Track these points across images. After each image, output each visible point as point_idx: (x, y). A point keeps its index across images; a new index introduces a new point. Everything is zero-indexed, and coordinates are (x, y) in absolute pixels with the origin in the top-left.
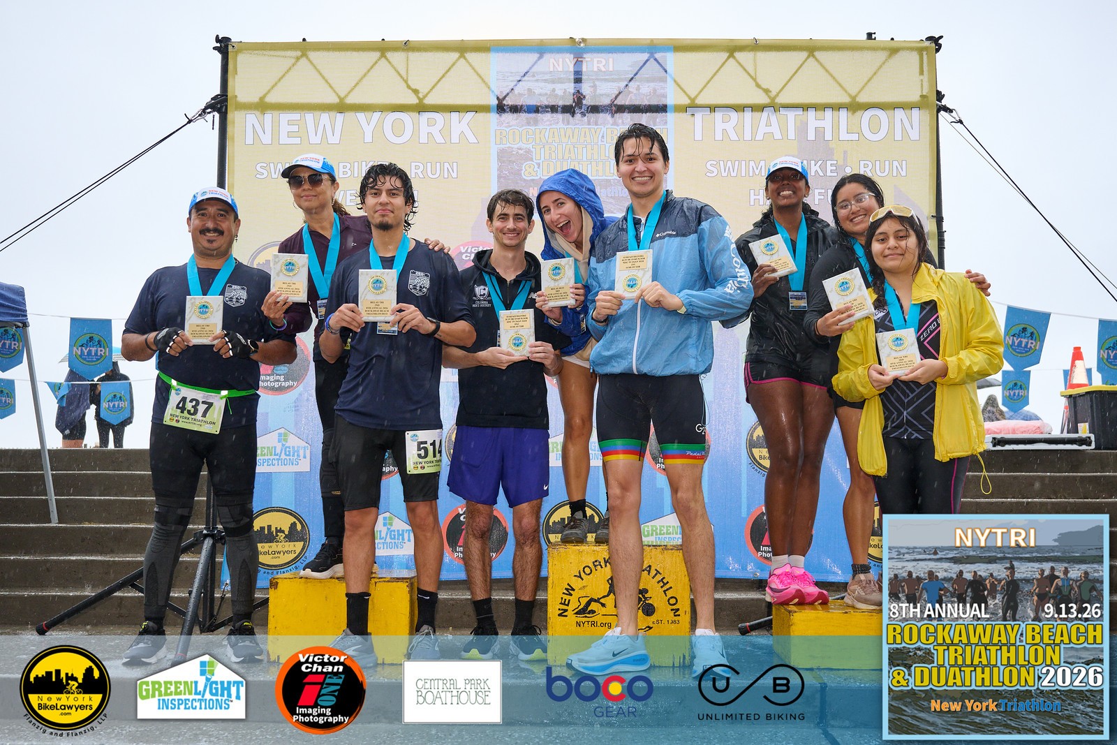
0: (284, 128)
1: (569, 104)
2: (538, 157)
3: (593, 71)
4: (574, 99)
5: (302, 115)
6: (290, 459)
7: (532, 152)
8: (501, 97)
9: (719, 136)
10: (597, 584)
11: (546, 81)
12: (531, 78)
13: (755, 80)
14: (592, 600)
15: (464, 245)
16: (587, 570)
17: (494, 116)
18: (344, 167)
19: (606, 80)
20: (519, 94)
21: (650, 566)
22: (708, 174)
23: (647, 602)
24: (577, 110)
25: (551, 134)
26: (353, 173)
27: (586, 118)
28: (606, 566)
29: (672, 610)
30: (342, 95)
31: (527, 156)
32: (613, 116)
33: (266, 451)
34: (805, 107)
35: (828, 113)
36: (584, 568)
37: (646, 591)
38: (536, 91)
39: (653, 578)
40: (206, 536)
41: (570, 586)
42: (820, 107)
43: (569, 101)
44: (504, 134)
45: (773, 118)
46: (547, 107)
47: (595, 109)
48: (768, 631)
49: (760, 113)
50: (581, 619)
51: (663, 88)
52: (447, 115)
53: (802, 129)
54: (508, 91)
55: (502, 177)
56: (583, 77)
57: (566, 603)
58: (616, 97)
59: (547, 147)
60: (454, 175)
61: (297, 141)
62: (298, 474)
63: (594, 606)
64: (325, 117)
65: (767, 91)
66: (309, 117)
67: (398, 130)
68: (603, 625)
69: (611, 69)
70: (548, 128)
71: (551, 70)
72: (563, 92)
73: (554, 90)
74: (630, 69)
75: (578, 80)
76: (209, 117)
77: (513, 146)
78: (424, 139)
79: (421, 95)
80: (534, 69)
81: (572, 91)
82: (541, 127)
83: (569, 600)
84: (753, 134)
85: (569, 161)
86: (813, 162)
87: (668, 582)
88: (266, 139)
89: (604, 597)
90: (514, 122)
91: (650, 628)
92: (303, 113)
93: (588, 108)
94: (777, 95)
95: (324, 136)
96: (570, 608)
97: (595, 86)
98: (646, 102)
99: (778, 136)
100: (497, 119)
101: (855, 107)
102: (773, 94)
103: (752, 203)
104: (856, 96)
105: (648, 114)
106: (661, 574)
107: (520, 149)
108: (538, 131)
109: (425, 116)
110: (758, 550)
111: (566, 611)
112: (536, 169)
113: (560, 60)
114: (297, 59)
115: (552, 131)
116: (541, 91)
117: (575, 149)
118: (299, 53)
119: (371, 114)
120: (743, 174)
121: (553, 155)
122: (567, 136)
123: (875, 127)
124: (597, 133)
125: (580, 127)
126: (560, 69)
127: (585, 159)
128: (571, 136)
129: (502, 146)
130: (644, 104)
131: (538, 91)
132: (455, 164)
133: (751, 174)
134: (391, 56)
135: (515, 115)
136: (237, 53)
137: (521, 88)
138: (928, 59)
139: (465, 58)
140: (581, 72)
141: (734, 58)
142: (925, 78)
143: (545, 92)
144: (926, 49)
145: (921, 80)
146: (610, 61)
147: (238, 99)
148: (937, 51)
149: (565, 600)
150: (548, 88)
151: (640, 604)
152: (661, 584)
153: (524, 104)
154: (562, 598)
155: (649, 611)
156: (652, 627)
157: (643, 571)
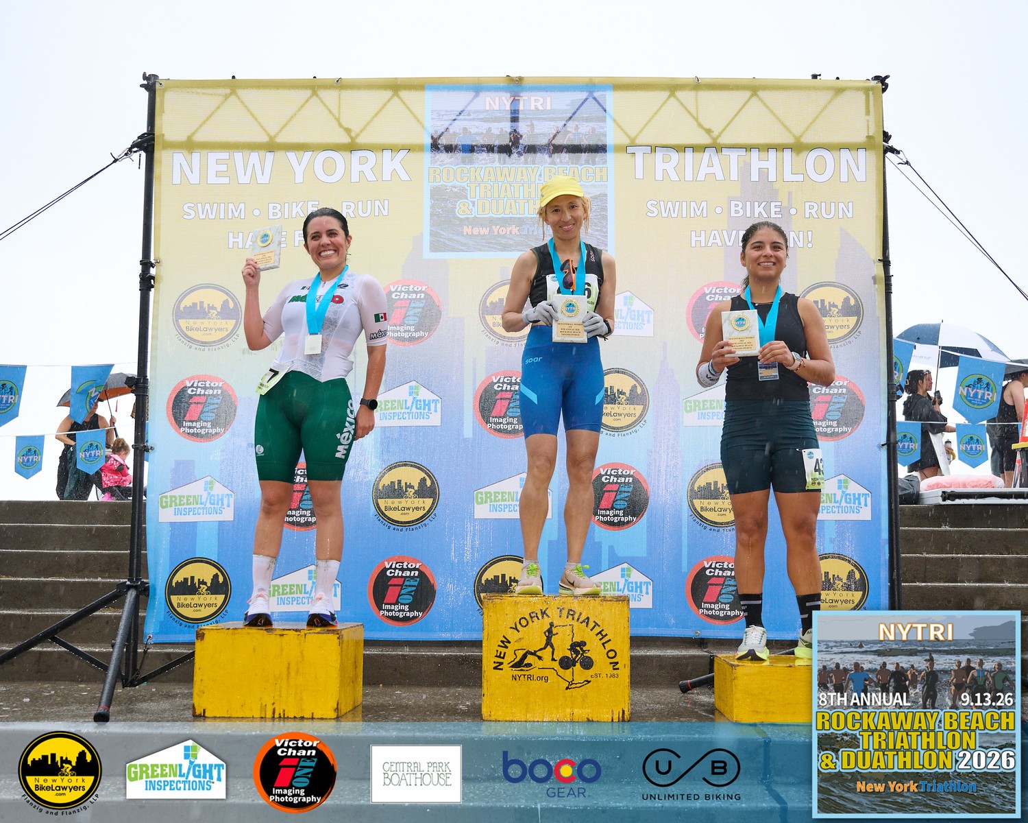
0: (213, 168)
2: (473, 196)
3: (530, 110)
4: (511, 139)
5: (231, 154)
6: (214, 508)
7: (467, 190)
8: (435, 137)
9: (659, 176)
10: (533, 637)
11: (481, 120)
12: (466, 118)
13: (696, 120)
14: (528, 653)
15: (394, 284)
16: (524, 622)
17: (428, 156)
18: (275, 208)
19: (544, 119)
20: (454, 133)
21: (588, 618)
22: (649, 214)
23: (585, 655)
24: (514, 150)
25: (487, 173)
26: (283, 214)
27: (522, 157)
28: (543, 617)
29: (611, 663)
30: (272, 134)
31: (462, 194)
32: (550, 156)
33: (192, 500)
34: (748, 148)
35: (772, 153)
36: (520, 620)
37: (584, 644)
39: (591, 630)
40: (129, 587)
41: (506, 638)
42: (766, 148)
44: (438, 172)
45: (715, 159)
46: (483, 146)
47: (532, 149)
48: (710, 689)
49: (702, 154)
50: (516, 672)
51: (603, 128)
52: (379, 154)
53: (745, 170)
54: (443, 130)
55: (435, 215)
56: (521, 116)
57: (502, 656)
58: (554, 137)
59: (482, 186)
60: (385, 213)
61: (226, 180)
62: (221, 523)
63: (530, 659)
64: (254, 157)
65: (709, 131)
66: (238, 156)
67: (329, 169)
68: (539, 678)
69: (549, 108)
70: (484, 166)
71: (487, 108)
72: (500, 132)
73: (490, 129)
74: (569, 107)
75: (515, 119)
76: (135, 156)
77: (446, 184)
78: (355, 178)
79: (353, 135)
80: (468, 109)
81: (509, 130)
82: (476, 166)
83: (505, 653)
84: (695, 173)
85: (505, 199)
86: (756, 204)
87: (606, 635)
88: (194, 178)
89: (541, 649)
90: (449, 161)
91: (589, 682)
92: (231, 152)
93: (525, 148)
94: (720, 135)
95: (253, 176)
96: (506, 661)
97: (532, 125)
98: (585, 142)
99: (720, 176)
100: (432, 158)
101: (798, 148)
102: (715, 134)
103: (693, 245)
104: (801, 136)
105: (587, 154)
106: (599, 626)
107: (455, 187)
108: (473, 170)
109: (357, 154)
110: (699, 607)
111: (501, 664)
112: (471, 207)
113: (497, 99)
114: (227, 97)
115: (487, 170)
116: (477, 130)
117: (512, 188)
118: (228, 91)
119: (302, 153)
120: (684, 215)
121: (489, 193)
122: (503, 175)
123: (820, 168)
124: (535, 172)
125: (517, 166)
126: (497, 108)
127: (521, 197)
128: (508, 176)
129: (435, 184)
130: (582, 143)
131: (473, 131)
132: (386, 202)
133: (692, 216)
134: (323, 94)
135: (450, 154)
136: (165, 90)
137: (457, 127)
138: (874, 97)
139: (398, 96)
140: (518, 111)
141: (675, 96)
142: (872, 118)
143: (481, 131)
144: (872, 89)
145: (868, 121)
146: (549, 99)
147: (165, 137)
148: (884, 90)
149: (501, 652)
150: (484, 127)
151: (577, 657)
152: (600, 636)
153: (460, 143)
154: (497, 651)
155: (588, 664)
156: (590, 681)
157: (582, 623)
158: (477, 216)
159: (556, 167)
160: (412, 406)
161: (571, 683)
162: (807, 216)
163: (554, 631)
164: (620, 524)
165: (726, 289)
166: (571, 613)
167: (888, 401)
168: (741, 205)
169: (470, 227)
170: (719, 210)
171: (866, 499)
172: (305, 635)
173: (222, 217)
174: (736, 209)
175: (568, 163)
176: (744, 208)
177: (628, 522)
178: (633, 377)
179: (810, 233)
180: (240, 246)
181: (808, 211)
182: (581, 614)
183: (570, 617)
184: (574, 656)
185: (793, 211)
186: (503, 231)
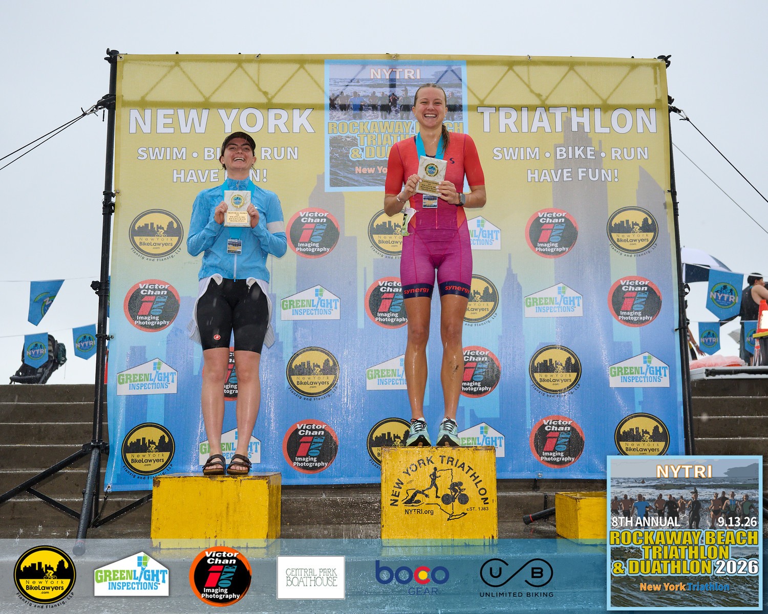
0: (161, 121)
2: (362, 144)
3: (404, 79)
4: (390, 100)
5: (176, 110)
6: (162, 383)
7: (357, 139)
9: (502, 129)
10: (422, 479)
11: (368, 86)
12: (357, 84)
13: (529, 86)
14: (418, 492)
15: (303, 211)
16: (413, 468)
18: (208, 151)
21: (464, 464)
22: (495, 158)
23: (462, 493)
24: (393, 109)
25: (373, 126)
26: (215, 156)
28: (428, 463)
29: (482, 499)
30: (207, 96)
31: (353, 143)
33: (143, 377)
34: (569, 107)
35: (586, 112)
36: (411, 466)
37: (461, 484)
39: (467, 473)
40: (93, 447)
41: (400, 481)
42: (581, 108)
44: (335, 126)
45: (544, 116)
48: (551, 520)
49: (534, 112)
51: (459, 92)
52: (290, 111)
53: (567, 123)
55: (333, 158)
56: (397, 83)
57: (397, 495)
59: (369, 136)
60: (295, 157)
61: (171, 130)
62: (167, 395)
64: (193, 113)
65: (539, 96)
66: (181, 112)
67: (251, 122)
69: (418, 77)
70: (370, 121)
71: (372, 77)
74: (434, 77)
75: (393, 86)
76: (100, 112)
77: (342, 135)
78: (271, 129)
79: (270, 97)
81: (388, 94)
83: (399, 492)
84: (530, 126)
85: (387, 146)
86: (576, 148)
87: (478, 477)
88: (146, 129)
89: (428, 489)
90: (343, 117)
94: (547, 98)
95: (193, 128)
96: (400, 499)
99: (548, 129)
101: (607, 108)
102: (544, 97)
103: (529, 180)
104: (607, 99)
106: (472, 470)
107: (348, 137)
108: (362, 124)
109: (272, 112)
110: (541, 455)
111: (396, 501)
112: (361, 152)
113: (379, 71)
114: (172, 67)
115: (373, 124)
116: (364, 94)
117: (392, 137)
118: (173, 63)
119: (230, 110)
120: (522, 158)
121: (374, 141)
122: (385, 128)
123: (622, 122)
124: (409, 126)
125: (395, 121)
126: (379, 77)
128: (388, 128)
129: (334, 135)
132: (296, 149)
133: (528, 158)
134: (246, 66)
136: (124, 62)
138: (660, 72)
139: (304, 68)
140: (395, 79)
141: (513, 70)
142: (658, 86)
143: (367, 94)
144: (658, 65)
145: (656, 88)
146: (418, 71)
147: (124, 98)
148: (667, 66)
149: (396, 492)
150: (370, 91)
151: (456, 494)
153: (351, 103)
154: (393, 491)
155: (464, 499)
156: (466, 513)
157: (459, 467)
158: (365, 159)
160: (318, 304)
161: (451, 515)
162: (613, 158)
163: (438, 474)
164: (479, 393)
165: (555, 214)
166: (451, 460)
167: (679, 296)
168: (564, 149)
169: (360, 167)
170: (548, 155)
171: (665, 371)
172: (241, 481)
173: (168, 158)
174: (561, 153)
176: (567, 152)
177: (485, 391)
178: (486, 281)
179: (616, 171)
180: (183, 180)
181: (614, 155)
182: (458, 460)
183: (450, 463)
184: (453, 493)
185: (603, 155)
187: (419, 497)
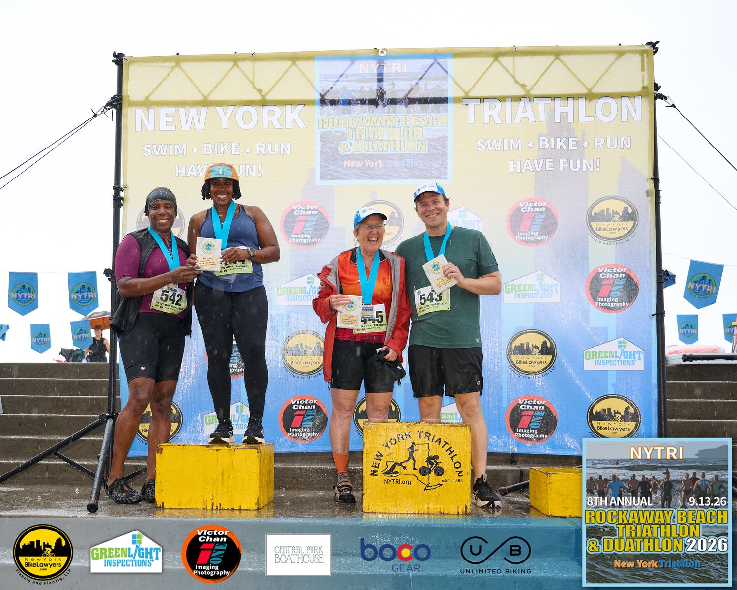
0: (164, 119)
1: (373, 98)
2: (350, 138)
3: (391, 73)
4: (378, 94)
7: (346, 134)
8: (323, 94)
9: (486, 121)
10: (400, 452)
11: (357, 81)
12: (346, 79)
13: (514, 78)
14: (396, 464)
15: (296, 204)
16: (393, 442)
17: (317, 108)
18: (207, 147)
19: (402, 79)
20: (337, 90)
21: (440, 439)
22: (478, 149)
23: (438, 465)
24: (380, 102)
25: (361, 120)
26: (213, 151)
27: (386, 108)
28: (407, 437)
29: (457, 472)
30: (206, 94)
31: (342, 137)
32: (406, 107)
34: (553, 97)
35: (571, 101)
36: (390, 440)
37: (437, 457)
38: (349, 88)
39: (443, 447)
41: (379, 453)
42: (564, 97)
43: (374, 96)
44: (325, 121)
45: (528, 106)
46: (357, 100)
47: (393, 102)
49: (518, 103)
50: (388, 478)
51: (445, 85)
52: (283, 107)
53: (550, 114)
54: (328, 89)
55: (323, 153)
56: (385, 78)
57: (377, 466)
58: (409, 93)
59: (357, 130)
60: (288, 152)
61: (173, 128)
64: (193, 111)
65: (523, 86)
66: (182, 111)
67: (247, 119)
68: (404, 482)
69: (405, 71)
70: (358, 116)
71: (361, 72)
72: (370, 90)
73: (362, 87)
74: (420, 71)
75: (380, 80)
76: (109, 112)
77: (331, 130)
78: (265, 126)
80: (346, 73)
81: (376, 88)
83: (379, 464)
85: (374, 140)
86: (558, 139)
87: (454, 451)
88: (150, 127)
89: (405, 461)
90: (332, 112)
91: (440, 485)
92: (177, 108)
93: (388, 100)
94: (531, 89)
95: (193, 125)
96: (380, 470)
97: (393, 84)
98: (431, 96)
99: (532, 119)
100: (320, 110)
101: (591, 96)
102: (528, 88)
103: (512, 171)
104: (592, 88)
105: (433, 104)
106: (448, 444)
107: (337, 132)
108: (350, 118)
109: (267, 109)
110: (515, 432)
111: (377, 471)
112: (349, 146)
113: (367, 65)
114: (173, 68)
115: (361, 118)
116: (353, 88)
117: (379, 131)
118: (174, 64)
119: (226, 107)
120: (505, 149)
121: (362, 135)
122: (373, 122)
123: (606, 111)
124: (395, 119)
125: (382, 115)
126: (367, 72)
127: (385, 139)
128: (375, 122)
129: (324, 130)
130: (430, 97)
131: (350, 89)
132: (289, 144)
133: (511, 149)
134: (242, 64)
135: (334, 107)
136: (129, 64)
137: (338, 87)
138: (647, 59)
139: (296, 65)
140: (383, 73)
141: (498, 61)
142: (645, 73)
143: (356, 89)
144: (646, 51)
145: (643, 75)
146: (405, 65)
147: (130, 98)
148: (655, 52)
149: (376, 463)
150: (358, 86)
151: (433, 467)
152: (449, 452)
153: (341, 98)
154: (373, 462)
155: (440, 472)
156: (442, 485)
157: (435, 442)
158: (354, 153)
159: (411, 115)
160: (310, 291)
161: (428, 486)
162: (596, 147)
163: (415, 448)
165: (535, 203)
166: (428, 434)
167: (657, 282)
168: (547, 140)
169: (349, 161)
170: (531, 145)
171: (639, 355)
173: (171, 155)
174: (544, 143)
175: (419, 112)
176: (550, 142)
179: (598, 160)
180: (184, 175)
181: (597, 144)
182: (435, 435)
183: (427, 438)
184: (430, 466)
185: (585, 144)
186: (373, 164)
187: (397, 468)
